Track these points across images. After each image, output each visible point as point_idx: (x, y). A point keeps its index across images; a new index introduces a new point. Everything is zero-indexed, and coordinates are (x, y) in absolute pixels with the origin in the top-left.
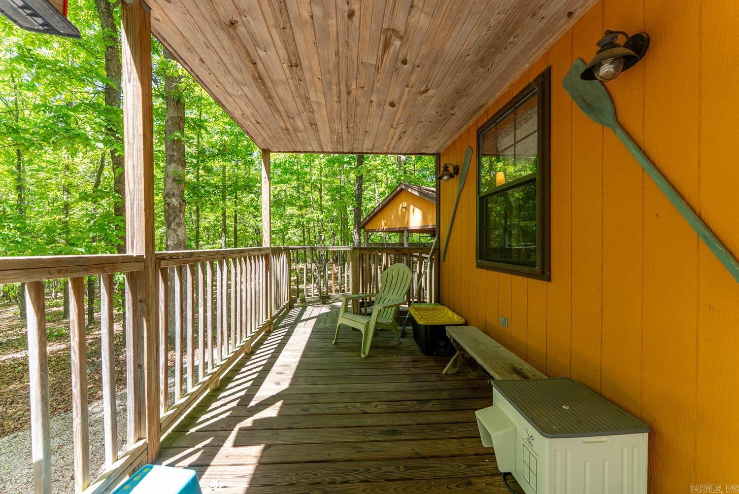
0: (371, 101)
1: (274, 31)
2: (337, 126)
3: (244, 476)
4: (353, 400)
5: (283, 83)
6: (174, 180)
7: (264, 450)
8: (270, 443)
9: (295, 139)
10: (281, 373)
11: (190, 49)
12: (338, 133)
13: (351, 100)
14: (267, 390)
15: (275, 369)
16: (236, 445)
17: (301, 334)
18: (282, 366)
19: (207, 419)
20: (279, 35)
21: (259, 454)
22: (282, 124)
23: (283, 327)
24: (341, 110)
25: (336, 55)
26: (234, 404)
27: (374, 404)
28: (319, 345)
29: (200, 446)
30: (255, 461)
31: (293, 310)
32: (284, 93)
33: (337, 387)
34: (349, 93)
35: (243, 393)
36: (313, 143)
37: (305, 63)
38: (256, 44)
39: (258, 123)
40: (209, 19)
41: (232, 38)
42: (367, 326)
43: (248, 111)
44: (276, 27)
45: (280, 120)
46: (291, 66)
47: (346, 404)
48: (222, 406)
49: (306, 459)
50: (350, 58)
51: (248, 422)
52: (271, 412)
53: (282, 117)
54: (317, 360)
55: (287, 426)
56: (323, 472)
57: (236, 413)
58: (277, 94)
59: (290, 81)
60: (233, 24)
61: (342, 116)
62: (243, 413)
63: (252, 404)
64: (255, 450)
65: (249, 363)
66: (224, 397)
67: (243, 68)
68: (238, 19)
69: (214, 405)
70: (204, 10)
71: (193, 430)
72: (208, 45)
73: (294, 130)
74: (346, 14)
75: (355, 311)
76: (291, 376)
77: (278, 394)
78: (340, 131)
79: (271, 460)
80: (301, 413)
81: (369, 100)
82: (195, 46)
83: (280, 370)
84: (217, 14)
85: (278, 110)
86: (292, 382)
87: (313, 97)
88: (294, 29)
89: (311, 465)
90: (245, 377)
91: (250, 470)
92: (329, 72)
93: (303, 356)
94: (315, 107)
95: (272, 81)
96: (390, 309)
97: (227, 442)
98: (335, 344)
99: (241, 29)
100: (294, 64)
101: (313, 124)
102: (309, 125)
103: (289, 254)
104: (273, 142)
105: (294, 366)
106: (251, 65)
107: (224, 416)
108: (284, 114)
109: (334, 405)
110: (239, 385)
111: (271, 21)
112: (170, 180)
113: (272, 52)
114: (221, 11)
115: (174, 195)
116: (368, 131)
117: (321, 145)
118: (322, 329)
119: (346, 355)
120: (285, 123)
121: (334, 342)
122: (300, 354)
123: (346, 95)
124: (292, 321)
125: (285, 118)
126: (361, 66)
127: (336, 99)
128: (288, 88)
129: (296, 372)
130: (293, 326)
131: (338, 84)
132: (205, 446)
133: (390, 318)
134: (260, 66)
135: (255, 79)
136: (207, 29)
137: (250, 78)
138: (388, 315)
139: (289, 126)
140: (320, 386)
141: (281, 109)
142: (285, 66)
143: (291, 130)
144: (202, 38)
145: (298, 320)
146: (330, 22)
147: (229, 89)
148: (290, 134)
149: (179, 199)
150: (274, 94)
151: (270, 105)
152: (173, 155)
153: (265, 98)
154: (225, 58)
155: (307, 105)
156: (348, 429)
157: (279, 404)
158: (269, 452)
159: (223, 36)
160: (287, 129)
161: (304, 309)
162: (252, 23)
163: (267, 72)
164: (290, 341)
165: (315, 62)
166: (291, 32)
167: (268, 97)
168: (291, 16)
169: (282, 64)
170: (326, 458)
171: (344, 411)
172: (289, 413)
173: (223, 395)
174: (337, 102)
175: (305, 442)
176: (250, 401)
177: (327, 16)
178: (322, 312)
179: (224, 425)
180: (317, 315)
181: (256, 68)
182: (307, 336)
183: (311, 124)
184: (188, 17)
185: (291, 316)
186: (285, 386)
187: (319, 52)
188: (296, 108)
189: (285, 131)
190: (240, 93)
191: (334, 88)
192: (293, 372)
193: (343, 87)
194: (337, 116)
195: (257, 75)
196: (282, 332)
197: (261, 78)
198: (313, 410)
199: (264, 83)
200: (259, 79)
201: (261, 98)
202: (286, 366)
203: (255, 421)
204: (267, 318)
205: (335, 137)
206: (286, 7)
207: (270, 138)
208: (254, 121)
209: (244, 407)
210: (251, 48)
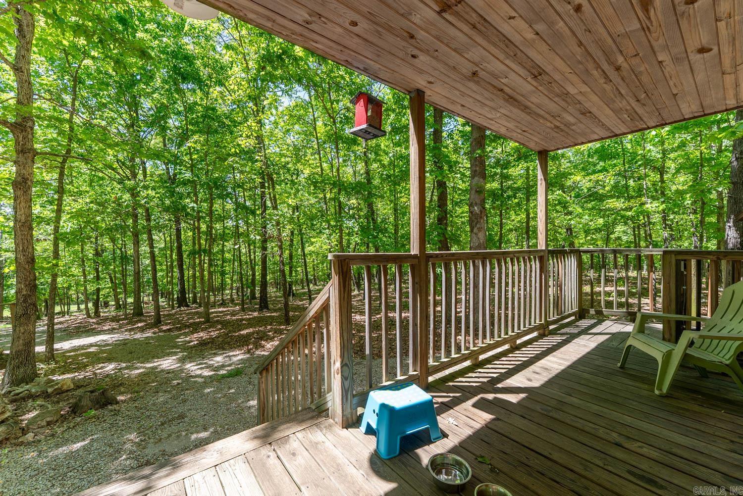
0: (661, 62)
1: (507, 62)
2: (621, 104)
3: (471, 427)
4: (611, 428)
5: (534, 92)
6: (477, 191)
7: (494, 420)
8: (500, 418)
9: (571, 132)
10: (537, 373)
11: (454, 102)
12: (626, 110)
13: (625, 73)
14: (517, 381)
15: (533, 368)
16: (474, 406)
17: (579, 346)
18: (541, 367)
19: (462, 381)
20: (513, 62)
21: (488, 420)
22: (549, 124)
23: (562, 334)
24: (617, 88)
25: (579, 46)
26: (485, 380)
27: (640, 444)
28: (597, 363)
29: (451, 395)
30: (483, 423)
31: (583, 321)
32: (537, 99)
33: (596, 407)
34: (618, 69)
35: (495, 375)
36: (597, 130)
37: (548, 68)
38: (496, 77)
39: (524, 131)
40: (458, 79)
41: (477, 83)
42: (668, 356)
43: (511, 125)
44: (508, 58)
45: (546, 122)
46: (536, 77)
47: (597, 427)
48: (475, 377)
49: (526, 444)
50: (600, 40)
51: (490, 396)
52: (513, 398)
53: (546, 119)
54: (586, 375)
55: (520, 413)
56: (536, 461)
57: (483, 387)
58: (532, 103)
59: (540, 88)
60: (474, 74)
61: (623, 92)
62: (490, 389)
63: (499, 386)
64: (487, 417)
65: (510, 355)
66: (480, 372)
67: (494, 97)
68: (477, 69)
69: (470, 375)
70: (453, 77)
71: (451, 384)
72: (463, 94)
73: (565, 125)
74: (572, 11)
75: (666, 337)
76: (546, 379)
77: (525, 388)
78: (628, 108)
79: (495, 428)
80: (540, 411)
81: (655, 63)
82: (455, 99)
83: (538, 370)
84: (462, 74)
85: (539, 115)
86: (545, 384)
87: (572, 90)
88: (524, 51)
89: (528, 451)
90: (503, 364)
91: (478, 426)
92: (580, 63)
93: (570, 367)
94: (579, 98)
95: (522, 96)
96: (730, 343)
97: (469, 401)
98: (621, 367)
99: (482, 74)
100: (537, 75)
101: (586, 113)
102: (581, 116)
103: (580, 257)
104: (546, 142)
105: (554, 373)
106: (499, 93)
107: (474, 384)
108: (547, 116)
109: (581, 421)
110: (495, 369)
111: (502, 56)
112: (473, 192)
113: (512, 75)
114: (464, 71)
115: (476, 204)
116: (677, 94)
117: (609, 129)
118: (612, 348)
119: (630, 383)
120: (551, 123)
121: (619, 365)
122: (568, 363)
123: (616, 72)
124: (576, 331)
125: (551, 119)
126: (618, 40)
127: (602, 81)
128: (541, 94)
129: (553, 378)
130: (573, 337)
131: (598, 67)
132: (454, 397)
133: (727, 357)
134: (506, 89)
135: (507, 101)
136: (458, 86)
137: (502, 102)
138: (724, 352)
139: (558, 124)
140: (575, 399)
141: (542, 113)
142: (529, 79)
143: (562, 127)
144: (457, 93)
145: (585, 331)
146: (557, 27)
147: (490, 116)
148: (562, 131)
149: (480, 207)
150: (529, 104)
151: (529, 114)
152: (476, 171)
153: (522, 111)
154: (478, 97)
155: (569, 100)
156: (585, 447)
157: (523, 395)
158: (496, 423)
159: (471, 85)
160: (558, 127)
161: (600, 322)
162: (488, 66)
163: (515, 91)
164: (562, 349)
165: (559, 63)
166: (523, 55)
167: (525, 109)
168: (517, 44)
169: (526, 79)
170: (546, 454)
171: (593, 431)
172: (530, 406)
173: (479, 370)
174: (606, 83)
175: (532, 432)
176: (498, 383)
177: (551, 25)
178: (622, 330)
179: (472, 390)
180: (615, 332)
181: (504, 92)
182: (587, 350)
183: (583, 114)
184: (445, 85)
185: (578, 326)
186: (536, 384)
187: (559, 52)
188: (557, 106)
189: (555, 130)
190: (498, 115)
191: (595, 72)
192: (550, 376)
193: (605, 66)
194: (614, 95)
195: (507, 97)
196: (558, 339)
197: (512, 98)
198: (554, 414)
199: (516, 100)
200: (511, 99)
201: (519, 112)
202: (546, 369)
203: (495, 398)
204: (541, 320)
205: (626, 116)
206: (510, 41)
207: (542, 140)
208: (519, 131)
209: (491, 385)
210: (495, 82)
